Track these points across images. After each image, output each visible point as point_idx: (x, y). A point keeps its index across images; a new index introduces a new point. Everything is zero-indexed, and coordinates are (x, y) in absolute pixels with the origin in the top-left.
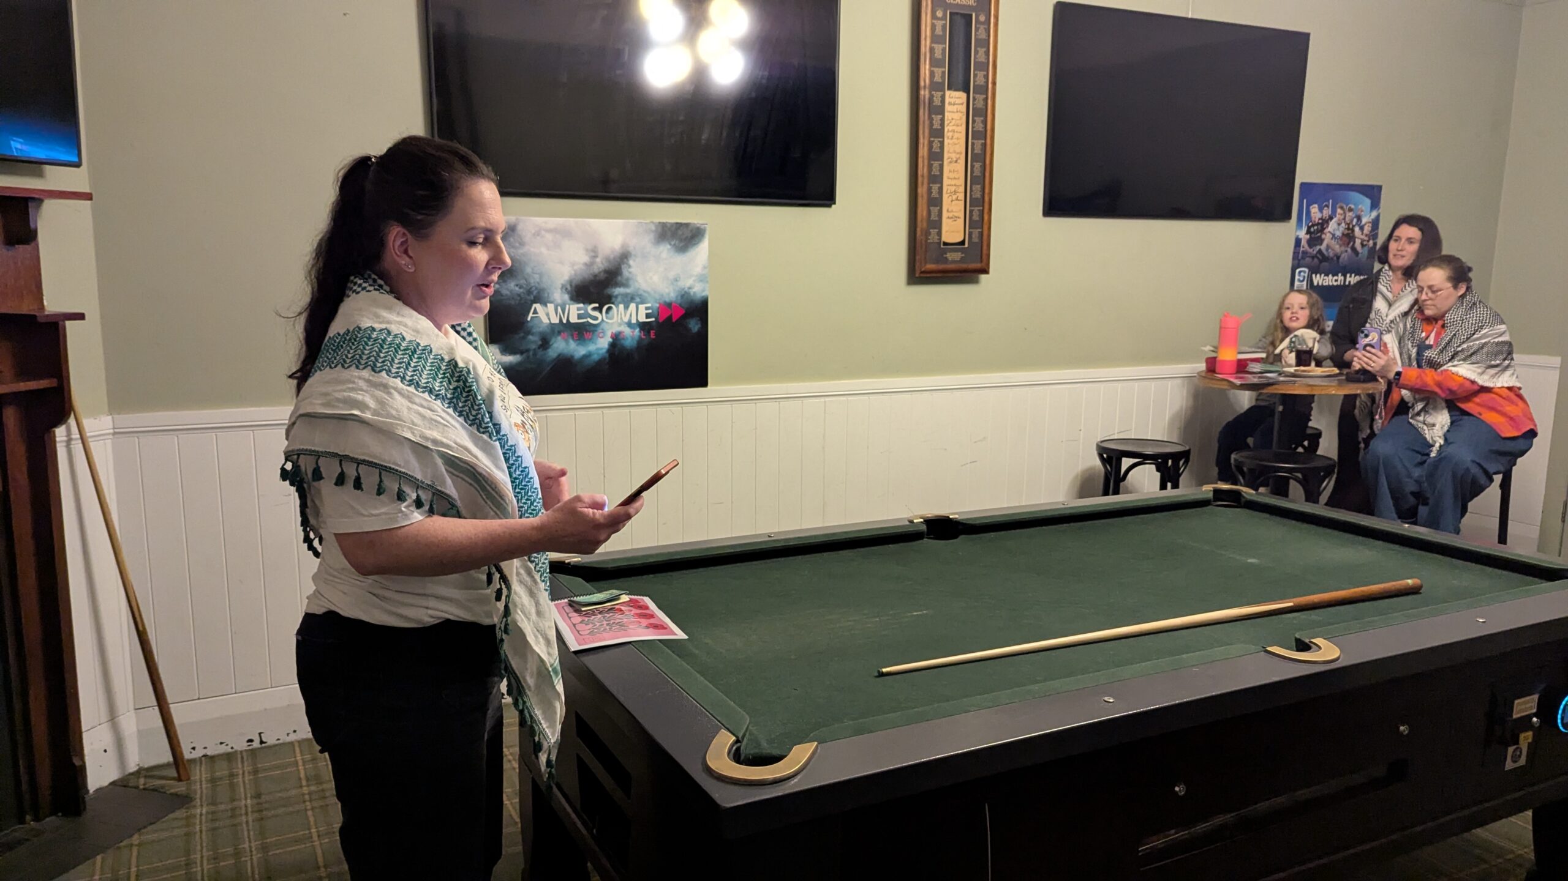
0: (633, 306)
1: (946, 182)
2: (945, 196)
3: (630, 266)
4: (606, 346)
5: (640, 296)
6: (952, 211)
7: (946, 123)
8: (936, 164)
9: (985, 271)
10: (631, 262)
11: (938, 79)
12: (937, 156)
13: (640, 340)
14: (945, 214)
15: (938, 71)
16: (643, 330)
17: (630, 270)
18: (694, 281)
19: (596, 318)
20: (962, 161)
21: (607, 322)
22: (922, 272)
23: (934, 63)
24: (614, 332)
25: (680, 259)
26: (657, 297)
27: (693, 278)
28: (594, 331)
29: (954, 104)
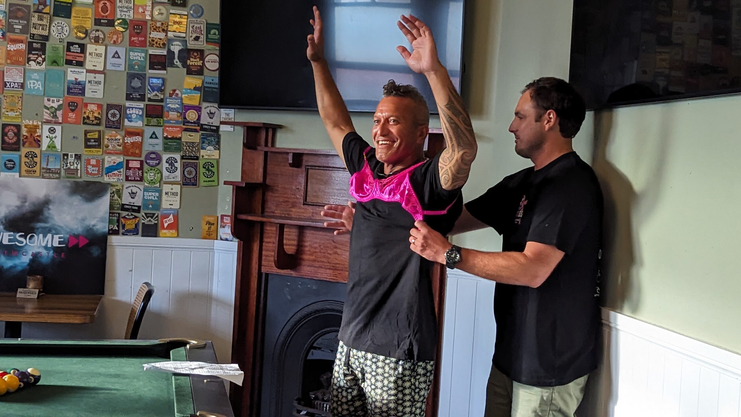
0: (49, 236)
3: (49, 209)
4: (28, 261)
5: (55, 229)
10: (51, 207)
13: (53, 259)
16: (56, 252)
17: (51, 212)
18: (98, 221)
19: (22, 243)
21: (30, 246)
24: (34, 252)
25: (87, 207)
26: (68, 230)
27: (96, 220)
28: (19, 251)
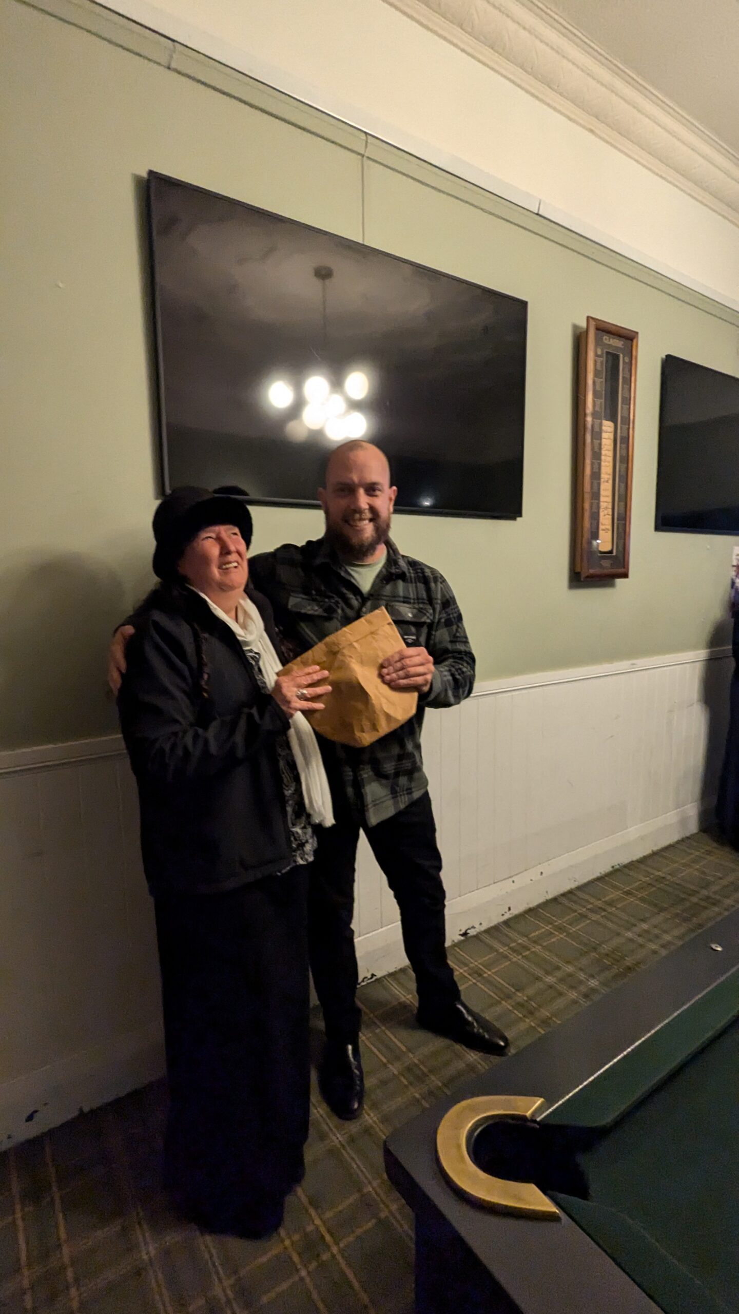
1: (602, 499)
2: (601, 510)
6: (604, 525)
7: (602, 447)
8: (595, 482)
9: (625, 575)
11: (597, 409)
12: (596, 475)
14: (601, 527)
15: (598, 402)
20: (611, 482)
22: (587, 577)
23: (596, 394)
29: (607, 432)
